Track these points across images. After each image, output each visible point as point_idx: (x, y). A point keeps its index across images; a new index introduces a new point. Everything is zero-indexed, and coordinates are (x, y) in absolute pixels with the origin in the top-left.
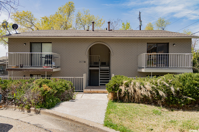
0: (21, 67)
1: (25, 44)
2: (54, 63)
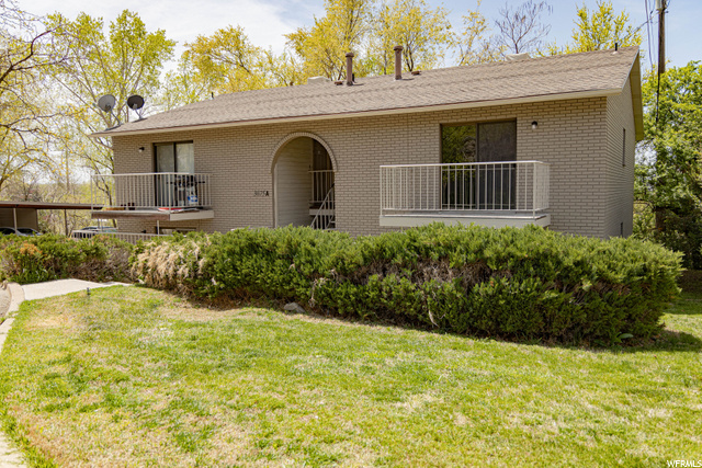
0: (131, 209)
1: (143, 149)
2: (195, 198)
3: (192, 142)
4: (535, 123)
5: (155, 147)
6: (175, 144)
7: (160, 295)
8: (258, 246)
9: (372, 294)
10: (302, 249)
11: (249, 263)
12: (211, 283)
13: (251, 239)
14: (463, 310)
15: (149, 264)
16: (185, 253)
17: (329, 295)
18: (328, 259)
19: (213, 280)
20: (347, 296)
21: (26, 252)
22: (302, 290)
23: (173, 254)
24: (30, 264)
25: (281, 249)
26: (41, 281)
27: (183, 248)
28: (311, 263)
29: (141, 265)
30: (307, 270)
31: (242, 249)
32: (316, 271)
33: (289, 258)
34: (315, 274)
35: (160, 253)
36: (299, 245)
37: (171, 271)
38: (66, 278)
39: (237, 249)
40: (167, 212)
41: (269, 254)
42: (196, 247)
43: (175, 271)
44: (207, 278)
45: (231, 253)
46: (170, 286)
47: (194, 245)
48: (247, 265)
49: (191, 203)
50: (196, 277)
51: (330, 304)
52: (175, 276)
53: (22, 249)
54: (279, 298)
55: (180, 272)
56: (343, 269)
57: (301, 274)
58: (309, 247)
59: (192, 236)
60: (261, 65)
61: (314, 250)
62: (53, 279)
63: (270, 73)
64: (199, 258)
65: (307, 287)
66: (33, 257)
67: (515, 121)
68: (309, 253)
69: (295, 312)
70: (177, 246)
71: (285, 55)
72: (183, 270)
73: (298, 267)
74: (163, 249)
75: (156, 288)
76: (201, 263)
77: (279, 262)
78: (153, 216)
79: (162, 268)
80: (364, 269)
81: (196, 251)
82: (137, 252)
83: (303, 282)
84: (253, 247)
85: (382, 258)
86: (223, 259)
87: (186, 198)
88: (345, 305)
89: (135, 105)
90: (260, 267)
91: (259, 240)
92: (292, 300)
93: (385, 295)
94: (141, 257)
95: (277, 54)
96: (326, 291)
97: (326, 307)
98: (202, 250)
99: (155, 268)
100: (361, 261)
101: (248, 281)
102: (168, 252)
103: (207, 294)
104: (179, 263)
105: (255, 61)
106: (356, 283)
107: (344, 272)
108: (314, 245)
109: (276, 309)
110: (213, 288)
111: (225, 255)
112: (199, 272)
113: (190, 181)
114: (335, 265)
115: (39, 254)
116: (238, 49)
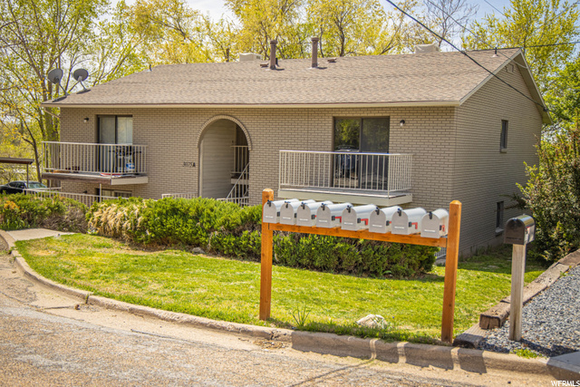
1: (87, 119)
2: (132, 166)
3: (131, 116)
4: (403, 122)
5: (98, 119)
6: (116, 117)
7: (109, 241)
8: (178, 210)
9: (243, 242)
10: (205, 213)
11: (171, 221)
12: (145, 233)
13: (174, 205)
14: (294, 253)
15: (102, 219)
16: (128, 212)
17: (219, 242)
18: (220, 220)
19: (147, 231)
20: (229, 243)
21: (8, 207)
22: (203, 239)
23: (119, 213)
24: (11, 215)
25: (192, 212)
26: (18, 229)
27: (127, 209)
28: (209, 222)
29: (95, 220)
30: (207, 226)
31: (167, 211)
32: (212, 227)
33: (196, 218)
34: (212, 229)
35: (110, 212)
36: (203, 210)
37: (118, 224)
38: (37, 227)
39: (164, 211)
40: (109, 177)
41: (185, 215)
42: (137, 208)
43: (121, 225)
44: (143, 230)
45: (160, 214)
46: (116, 236)
47: (135, 207)
48: (170, 222)
49: (129, 169)
50: (135, 229)
51: (220, 247)
52: (121, 228)
53: (6, 205)
54: (190, 245)
55: (124, 226)
56: (228, 226)
57: (203, 229)
58: (209, 211)
59: (132, 201)
60: (198, 30)
61: (212, 214)
62: (27, 228)
63: (207, 38)
64: (138, 216)
65: (206, 237)
66: (13, 211)
67: (388, 118)
68: (209, 216)
69: (199, 253)
70: (123, 208)
71: (222, 21)
72: (127, 224)
73: (202, 224)
74: (113, 209)
75: (106, 237)
76: (139, 220)
77: (190, 221)
78: (97, 180)
79: (111, 222)
80: (241, 227)
81: (137, 211)
82: (93, 211)
83: (204, 234)
84: (174, 211)
85: (252, 220)
86: (155, 217)
87: (125, 165)
88: (228, 249)
89: (80, 78)
90: (178, 224)
91: (179, 206)
92: (198, 245)
93: (251, 243)
94: (96, 214)
95: (214, 20)
96: (218, 240)
97: (217, 250)
98: (141, 211)
99: (106, 223)
100: (240, 222)
101: (170, 233)
102: (116, 211)
103: (142, 241)
104: (124, 219)
105: (193, 25)
106: (235, 235)
107: (229, 229)
108: (212, 210)
109: (187, 251)
110: (146, 237)
111: (156, 215)
112: (138, 226)
113: (129, 150)
114: (224, 224)
115: (17, 209)
116: (176, 12)
